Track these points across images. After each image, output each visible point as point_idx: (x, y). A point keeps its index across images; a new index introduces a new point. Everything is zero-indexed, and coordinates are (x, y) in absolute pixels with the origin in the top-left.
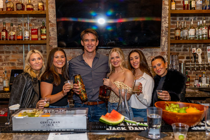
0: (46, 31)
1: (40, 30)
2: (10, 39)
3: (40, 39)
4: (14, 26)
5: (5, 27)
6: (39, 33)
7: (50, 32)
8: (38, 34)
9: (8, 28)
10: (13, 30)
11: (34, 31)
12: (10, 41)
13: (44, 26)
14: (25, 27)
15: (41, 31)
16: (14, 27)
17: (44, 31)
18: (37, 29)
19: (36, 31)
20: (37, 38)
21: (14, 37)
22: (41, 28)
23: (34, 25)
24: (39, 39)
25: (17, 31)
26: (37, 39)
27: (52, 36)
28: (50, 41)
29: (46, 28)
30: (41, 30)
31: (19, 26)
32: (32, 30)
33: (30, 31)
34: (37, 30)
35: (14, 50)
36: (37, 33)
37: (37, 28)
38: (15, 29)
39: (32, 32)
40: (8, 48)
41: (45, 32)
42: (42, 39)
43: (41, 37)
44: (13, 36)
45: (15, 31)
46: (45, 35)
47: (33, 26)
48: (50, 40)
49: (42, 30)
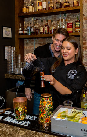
0: (80, 24)
1: (74, 24)
2: (51, 33)
3: (74, 31)
4: (54, 22)
5: (47, 23)
6: (74, 27)
7: (84, 24)
8: (73, 28)
9: (50, 24)
10: (53, 26)
11: (70, 25)
12: (51, 34)
13: (78, 20)
14: (62, 22)
15: (75, 25)
16: (54, 23)
17: (78, 24)
18: (72, 23)
19: (71, 25)
20: (72, 31)
21: (53, 31)
22: (76, 22)
23: (69, 20)
24: (74, 32)
25: (56, 26)
26: (72, 32)
27: (85, 28)
28: (84, 33)
29: (79, 21)
30: (75, 23)
31: (58, 21)
32: (68, 24)
33: (67, 25)
34: (72, 24)
36: (72, 27)
37: (72, 22)
38: (54, 25)
39: (68, 25)
40: (49, 40)
41: (79, 25)
42: (76, 32)
43: (75, 30)
44: (53, 30)
45: (55, 26)
46: (79, 27)
47: (69, 21)
48: (83, 32)
49: (76, 23)
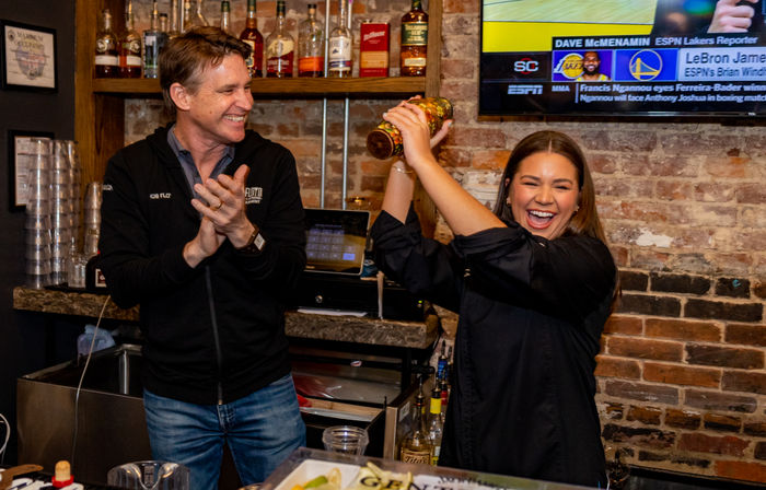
0: (426, 35)
1: (399, 29)
2: (272, 74)
3: (398, 70)
4: (291, 14)
5: (255, 20)
6: (395, 45)
7: (448, 35)
8: (388, 50)
9: (268, 24)
10: (286, 34)
11: (374, 34)
12: (272, 80)
13: (420, 10)
14: (335, 19)
15: (404, 35)
16: (290, 21)
17: (417, 32)
18: (389, 25)
19: (382, 34)
20: (385, 66)
21: (286, 63)
22: (407, 18)
23: (374, 7)
24: (395, 71)
25: (300, 35)
26: (385, 72)
27: (454, 55)
28: (445, 81)
29: (426, 18)
30: (403, 27)
31: (312, 11)
32: (365, 29)
33: (357, 37)
34: (387, 28)
35: (287, 121)
36: (383, 45)
37: (385, 19)
38: (292, 29)
39: (366, 37)
40: (262, 110)
41: (420, 39)
42: (405, 72)
43: (401, 62)
44: (284, 57)
45: (295, 34)
46: (423, 50)
47: (371, 11)
48: (442, 77)
49: (408, 28)
